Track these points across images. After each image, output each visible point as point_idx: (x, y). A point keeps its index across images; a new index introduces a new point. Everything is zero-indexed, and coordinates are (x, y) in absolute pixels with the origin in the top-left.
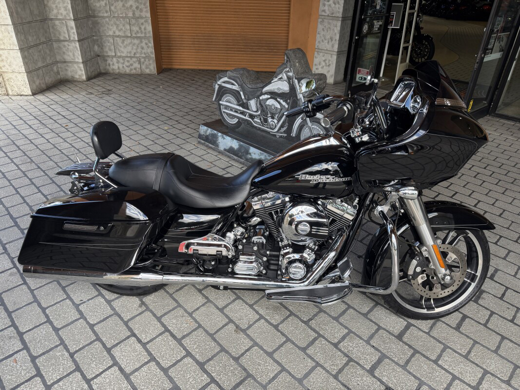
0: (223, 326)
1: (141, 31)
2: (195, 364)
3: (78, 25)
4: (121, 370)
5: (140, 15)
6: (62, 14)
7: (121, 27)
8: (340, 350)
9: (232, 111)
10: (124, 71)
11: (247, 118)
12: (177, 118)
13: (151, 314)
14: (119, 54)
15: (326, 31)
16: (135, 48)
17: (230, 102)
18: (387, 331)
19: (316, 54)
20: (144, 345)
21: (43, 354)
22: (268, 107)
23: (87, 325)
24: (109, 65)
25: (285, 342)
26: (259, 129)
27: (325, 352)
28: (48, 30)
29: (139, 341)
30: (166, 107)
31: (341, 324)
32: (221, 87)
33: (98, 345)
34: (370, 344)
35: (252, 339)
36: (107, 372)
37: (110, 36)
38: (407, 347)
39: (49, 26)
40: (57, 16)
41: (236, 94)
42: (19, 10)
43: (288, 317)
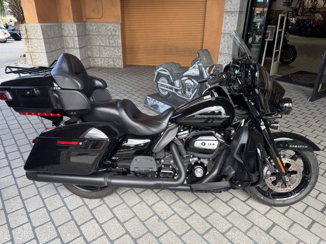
0: (151, 217)
1: (115, 43)
2: (131, 239)
3: (80, 39)
4: (85, 239)
5: (115, 34)
6: (71, 33)
7: (104, 40)
8: (226, 237)
9: (164, 87)
10: (104, 66)
11: (173, 91)
12: (133, 92)
13: (106, 206)
14: (102, 56)
15: (226, 42)
16: (111, 52)
17: (164, 82)
18: (259, 227)
19: (219, 56)
20: (100, 225)
21: (40, 226)
22: (186, 85)
23: (67, 211)
24: (96, 62)
25: (189, 230)
26: (181, 98)
27: (216, 238)
28: (63, 42)
29: (98, 222)
30: (127, 86)
31: (228, 221)
32: (159, 73)
33: (72, 223)
34: (247, 235)
35: (168, 227)
36: (76, 240)
37: (97, 46)
38: (272, 239)
39: (63, 40)
40: (68, 35)
41: (167, 77)
42: (48, 31)
43: (192, 214)
